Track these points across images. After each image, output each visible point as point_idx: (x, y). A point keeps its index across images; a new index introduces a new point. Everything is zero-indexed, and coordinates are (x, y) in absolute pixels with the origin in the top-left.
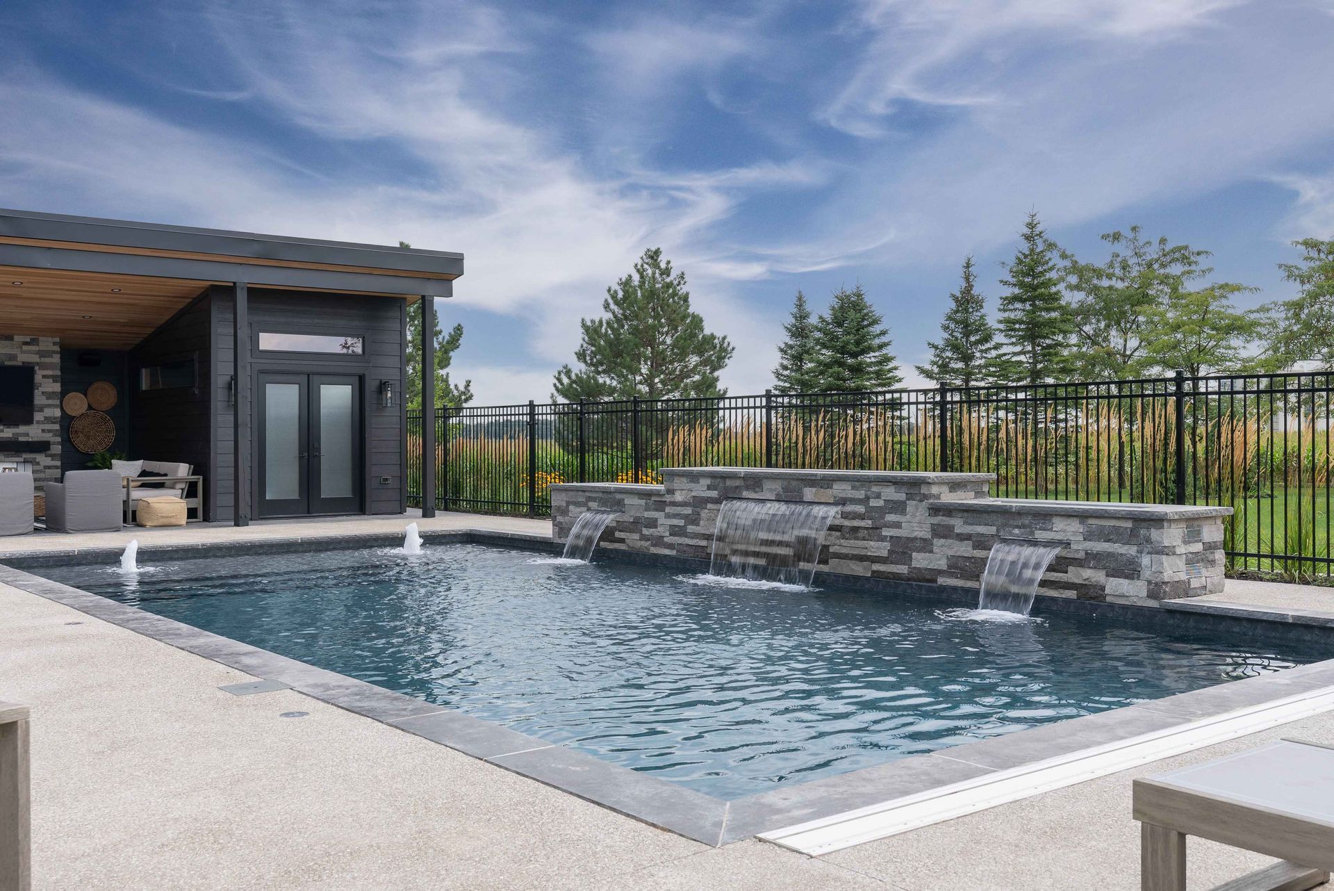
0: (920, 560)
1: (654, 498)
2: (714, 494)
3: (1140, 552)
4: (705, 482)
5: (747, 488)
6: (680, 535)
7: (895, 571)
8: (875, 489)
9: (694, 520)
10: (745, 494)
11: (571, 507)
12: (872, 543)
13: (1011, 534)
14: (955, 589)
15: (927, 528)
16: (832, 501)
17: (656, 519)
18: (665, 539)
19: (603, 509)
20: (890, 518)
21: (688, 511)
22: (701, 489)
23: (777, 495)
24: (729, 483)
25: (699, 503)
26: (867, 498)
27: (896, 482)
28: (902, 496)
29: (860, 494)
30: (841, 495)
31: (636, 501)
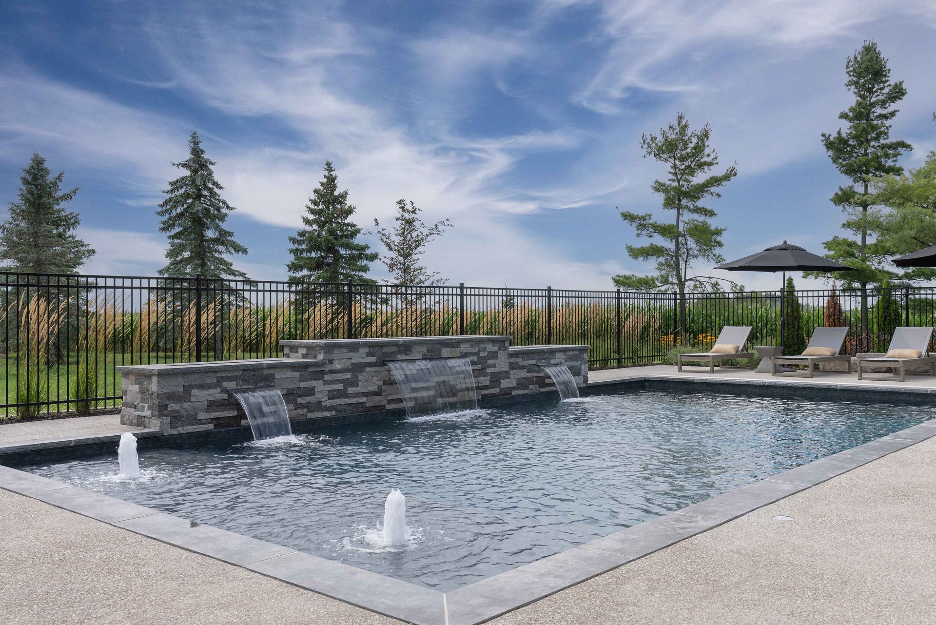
0: (505, 384)
1: (310, 370)
2: (373, 359)
3: (581, 364)
4: (364, 351)
5: (400, 352)
6: (339, 398)
7: (493, 392)
8: (482, 346)
9: (354, 383)
10: (399, 357)
11: (194, 392)
12: (482, 378)
13: (541, 363)
14: (519, 395)
15: (507, 365)
16: (459, 355)
17: (313, 388)
18: (323, 404)
19: (245, 387)
20: (490, 362)
21: (348, 376)
22: (360, 357)
23: (423, 355)
24: (385, 350)
25: (358, 368)
26: (479, 351)
27: (493, 341)
28: (496, 349)
29: (475, 350)
30: (464, 351)
31: (289, 374)
